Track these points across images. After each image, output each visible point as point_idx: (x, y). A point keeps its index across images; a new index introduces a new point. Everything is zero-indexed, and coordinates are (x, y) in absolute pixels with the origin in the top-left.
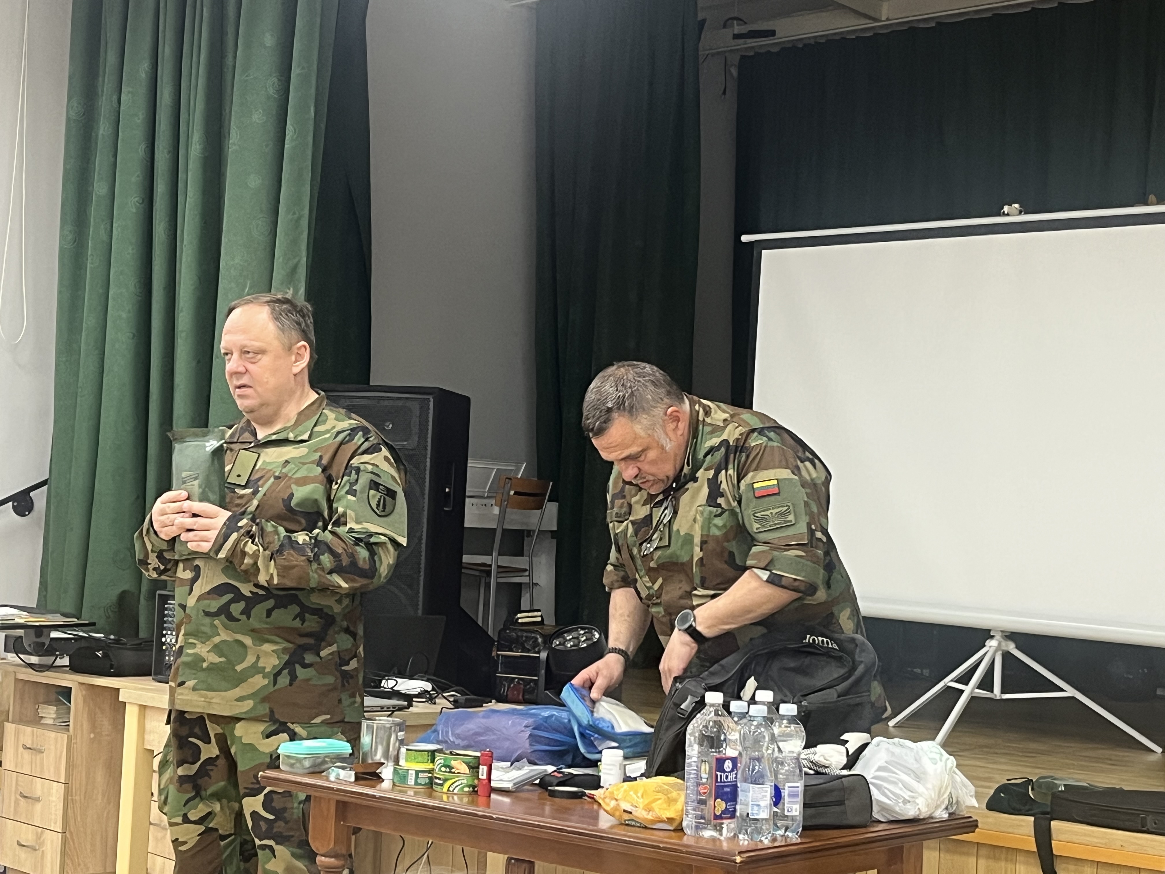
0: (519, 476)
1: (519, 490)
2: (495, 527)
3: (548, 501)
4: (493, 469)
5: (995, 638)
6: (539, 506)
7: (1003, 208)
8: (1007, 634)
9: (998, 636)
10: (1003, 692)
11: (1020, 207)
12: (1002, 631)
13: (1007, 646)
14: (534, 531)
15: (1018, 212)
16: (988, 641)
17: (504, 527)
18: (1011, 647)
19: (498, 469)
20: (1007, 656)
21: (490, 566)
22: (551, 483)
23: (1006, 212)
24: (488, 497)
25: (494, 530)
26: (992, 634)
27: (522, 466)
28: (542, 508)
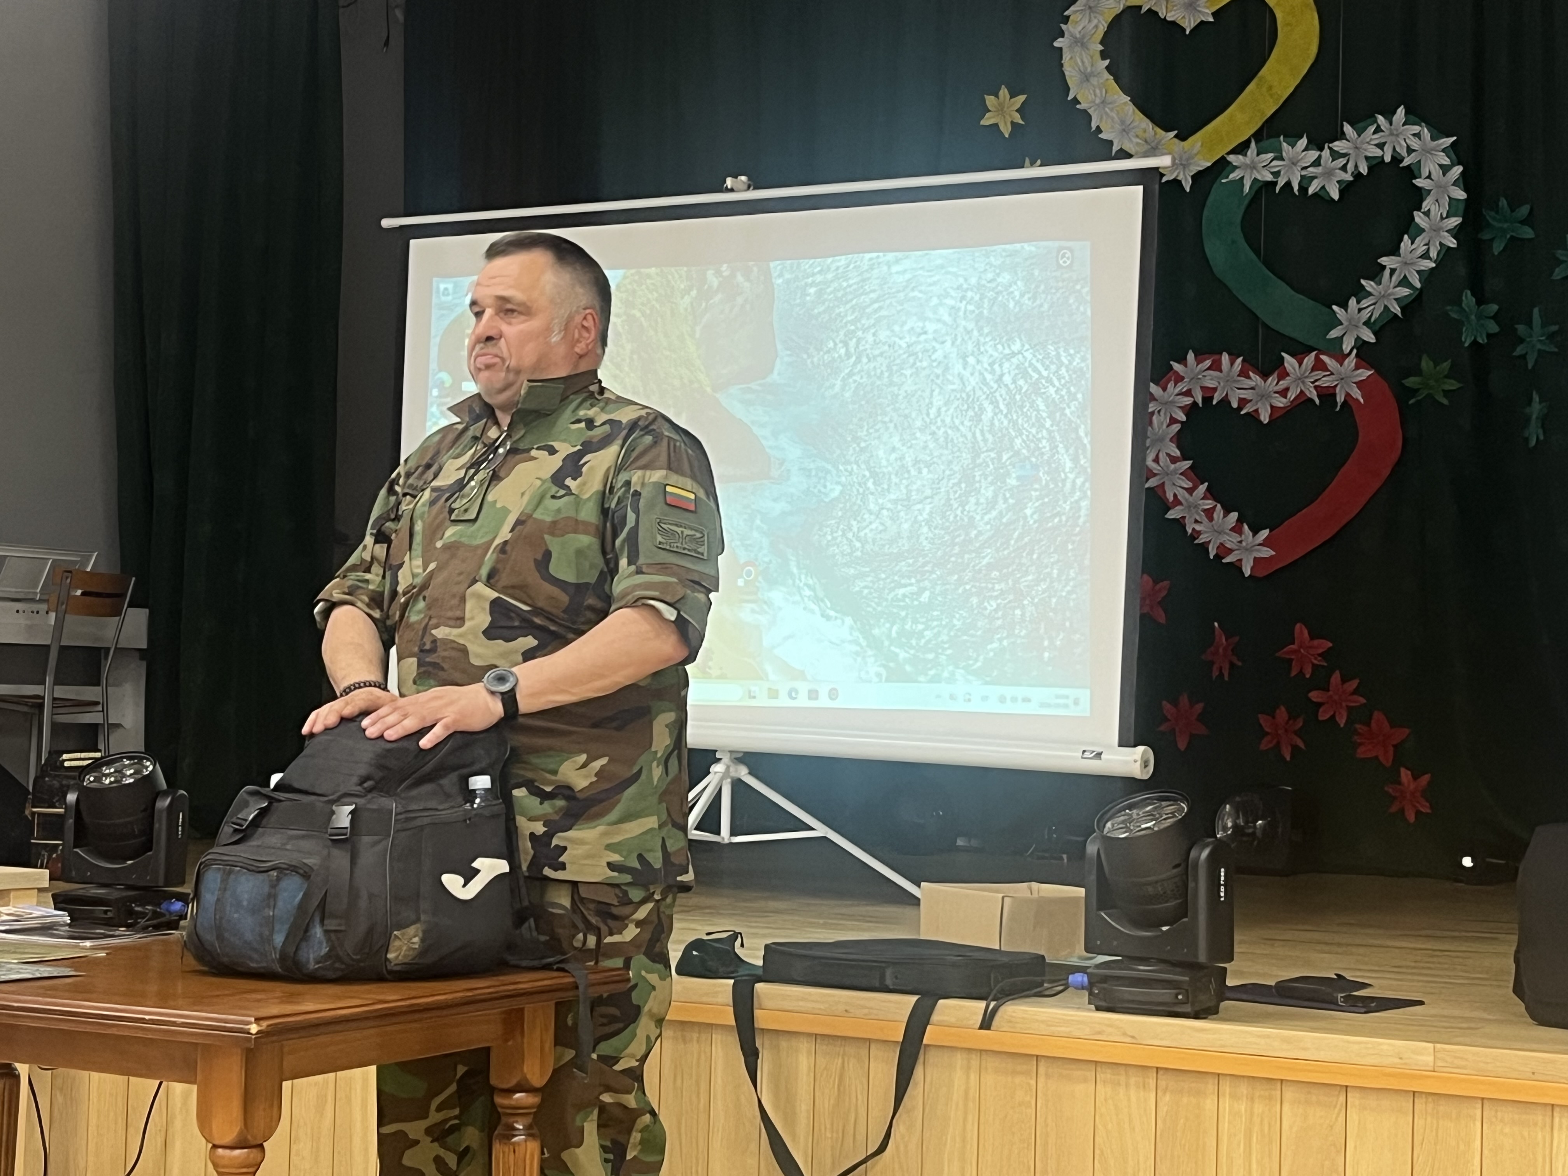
0: (89, 569)
1: (89, 589)
2: (48, 642)
3: (129, 606)
4: (49, 559)
5: (723, 761)
6: (116, 612)
7: (725, 182)
8: (740, 755)
9: (726, 759)
10: (733, 833)
11: (749, 179)
12: (731, 752)
13: (736, 771)
14: (108, 649)
15: (746, 187)
16: (713, 766)
17: (62, 644)
18: (743, 773)
19: (54, 561)
20: (738, 785)
21: (43, 698)
22: (134, 579)
23: (729, 187)
24: (41, 601)
25: (47, 647)
26: (718, 756)
27: (91, 556)
28: (120, 615)
